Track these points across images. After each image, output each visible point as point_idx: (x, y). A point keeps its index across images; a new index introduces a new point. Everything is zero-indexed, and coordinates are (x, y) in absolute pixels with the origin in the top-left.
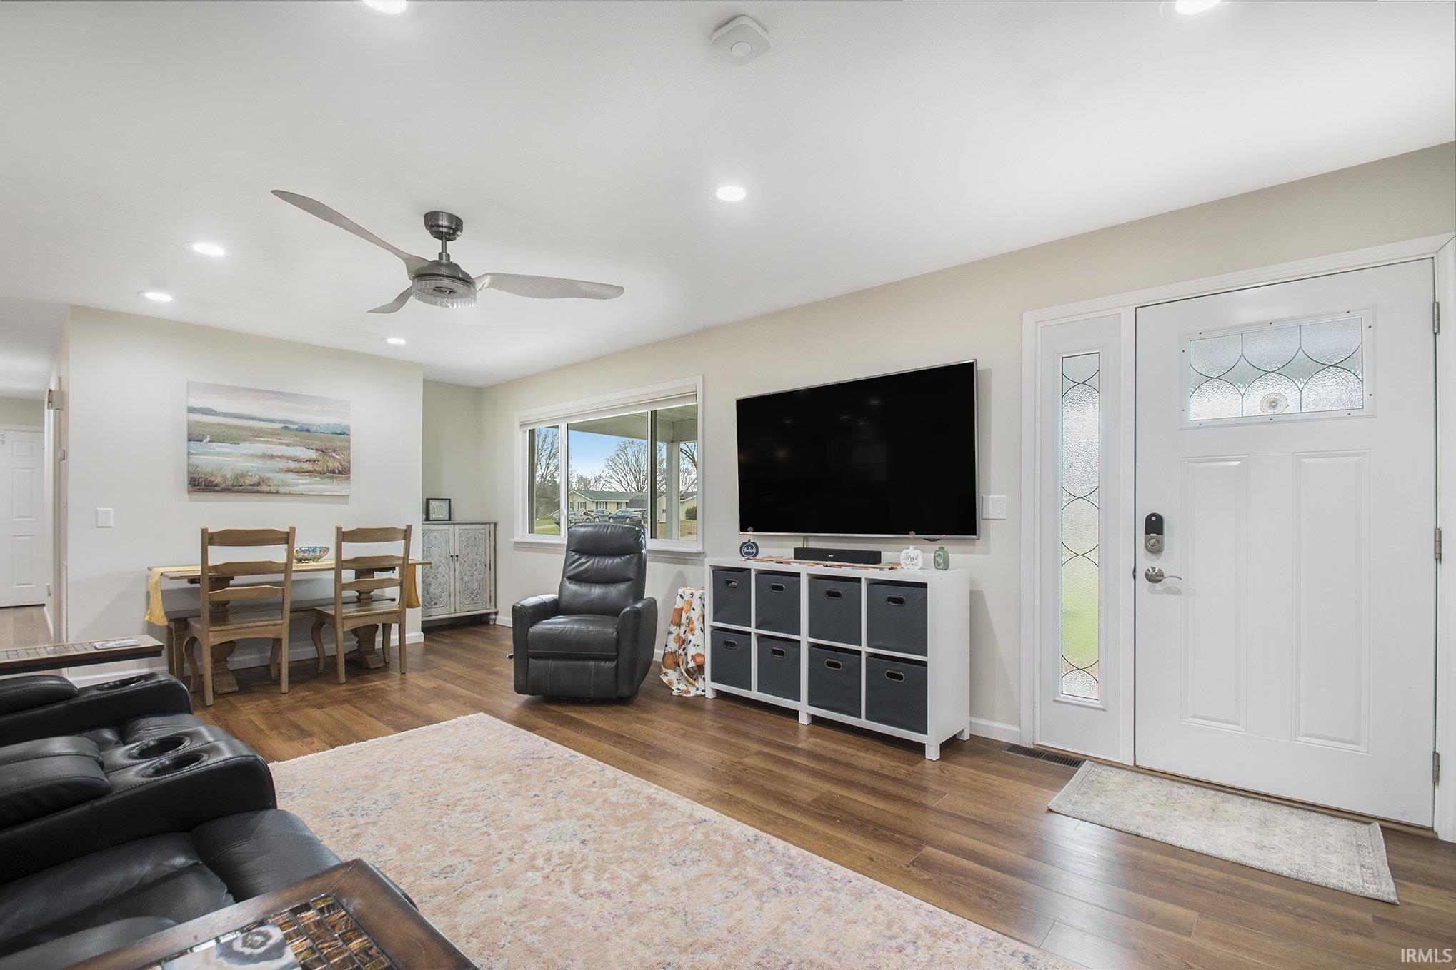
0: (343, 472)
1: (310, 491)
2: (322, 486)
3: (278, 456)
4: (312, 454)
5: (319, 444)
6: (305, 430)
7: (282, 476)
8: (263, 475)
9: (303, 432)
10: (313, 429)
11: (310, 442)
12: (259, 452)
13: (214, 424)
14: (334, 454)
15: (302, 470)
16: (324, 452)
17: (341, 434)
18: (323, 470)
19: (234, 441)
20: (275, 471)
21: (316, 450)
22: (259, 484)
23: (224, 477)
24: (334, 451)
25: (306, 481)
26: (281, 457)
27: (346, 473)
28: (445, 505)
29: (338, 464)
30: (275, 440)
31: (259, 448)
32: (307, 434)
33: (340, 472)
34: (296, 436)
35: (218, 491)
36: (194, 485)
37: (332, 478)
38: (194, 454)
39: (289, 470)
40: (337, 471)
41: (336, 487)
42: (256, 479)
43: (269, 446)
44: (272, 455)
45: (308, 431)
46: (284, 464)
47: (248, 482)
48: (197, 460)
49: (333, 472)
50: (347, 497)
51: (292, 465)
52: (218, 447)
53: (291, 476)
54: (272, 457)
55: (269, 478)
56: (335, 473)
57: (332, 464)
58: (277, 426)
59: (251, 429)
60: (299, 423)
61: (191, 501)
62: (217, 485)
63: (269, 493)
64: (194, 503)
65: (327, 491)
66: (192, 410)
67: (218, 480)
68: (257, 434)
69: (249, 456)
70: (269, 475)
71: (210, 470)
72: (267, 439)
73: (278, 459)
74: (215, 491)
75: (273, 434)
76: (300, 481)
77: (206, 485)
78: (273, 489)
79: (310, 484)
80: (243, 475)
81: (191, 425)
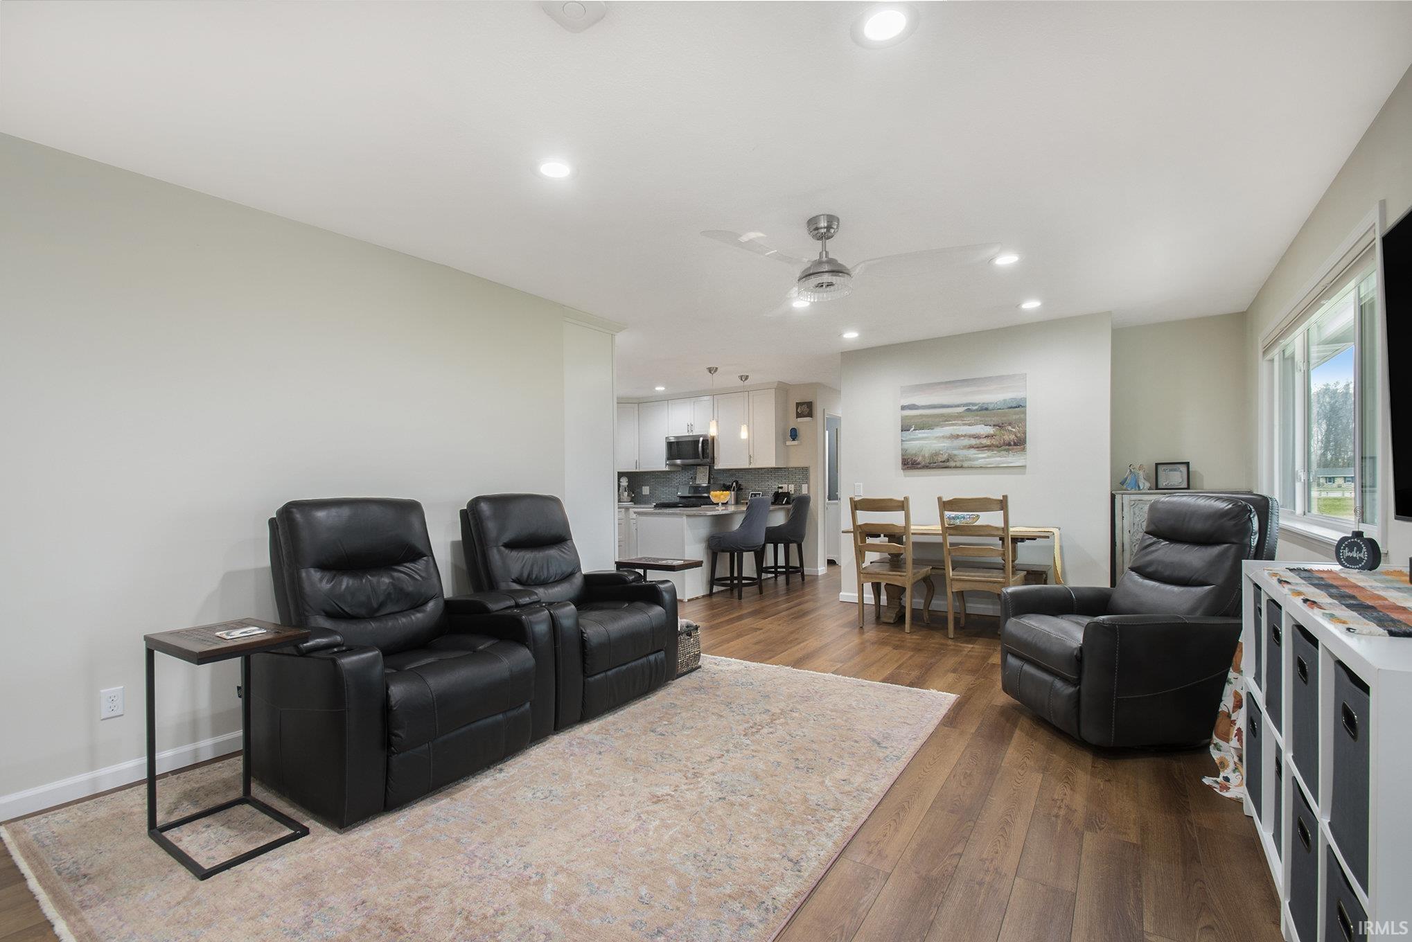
0: (1019, 443)
1: (986, 464)
2: (999, 459)
3: (962, 436)
4: (990, 430)
5: (996, 420)
6: (984, 409)
7: (965, 452)
8: (950, 452)
9: (983, 411)
10: (991, 407)
11: (989, 419)
12: (948, 434)
13: (917, 416)
14: (1010, 428)
15: (982, 446)
16: (1000, 426)
17: (1016, 407)
18: (1000, 443)
19: (930, 427)
20: (960, 449)
21: (994, 425)
22: (948, 460)
23: (924, 456)
24: (1010, 424)
25: (984, 455)
26: (965, 436)
27: (1021, 444)
28: (1183, 468)
29: (1014, 436)
30: (960, 422)
31: (948, 430)
32: (986, 412)
33: (1015, 444)
34: (977, 416)
35: (920, 468)
36: (905, 464)
37: (1007, 450)
38: (906, 441)
39: (971, 447)
40: (1012, 443)
41: (1013, 459)
42: (945, 457)
43: (955, 427)
44: (958, 435)
45: (986, 409)
46: (966, 442)
47: (940, 459)
48: (908, 445)
49: (1009, 444)
50: (1024, 467)
51: (973, 442)
52: (920, 434)
53: (973, 451)
54: (958, 437)
55: (955, 455)
56: (1011, 445)
57: (1010, 437)
58: (961, 409)
59: (942, 415)
60: (979, 403)
61: (905, 476)
62: (919, 464)
63: (956, 467)
64: (908, 478)
65: (1003, 463)
66: (903, 408)
67: (920, 459)
68: (946, 419)
69: (941, 438)
70: (955, 452)
71: (914, 452)
72: (954, 422)
73: (962, 438)
74: (917, 468)
75: (959, 417)
76: (980, 456)
77: (912, 464)
78: (958, 464)
79: (989, 457)
80: (937, 454)
81: (903, 419)
